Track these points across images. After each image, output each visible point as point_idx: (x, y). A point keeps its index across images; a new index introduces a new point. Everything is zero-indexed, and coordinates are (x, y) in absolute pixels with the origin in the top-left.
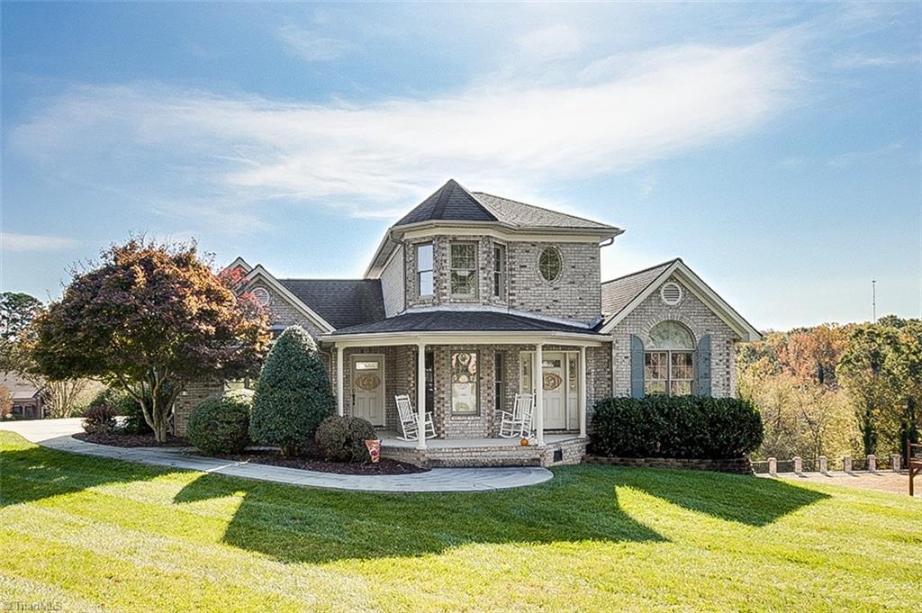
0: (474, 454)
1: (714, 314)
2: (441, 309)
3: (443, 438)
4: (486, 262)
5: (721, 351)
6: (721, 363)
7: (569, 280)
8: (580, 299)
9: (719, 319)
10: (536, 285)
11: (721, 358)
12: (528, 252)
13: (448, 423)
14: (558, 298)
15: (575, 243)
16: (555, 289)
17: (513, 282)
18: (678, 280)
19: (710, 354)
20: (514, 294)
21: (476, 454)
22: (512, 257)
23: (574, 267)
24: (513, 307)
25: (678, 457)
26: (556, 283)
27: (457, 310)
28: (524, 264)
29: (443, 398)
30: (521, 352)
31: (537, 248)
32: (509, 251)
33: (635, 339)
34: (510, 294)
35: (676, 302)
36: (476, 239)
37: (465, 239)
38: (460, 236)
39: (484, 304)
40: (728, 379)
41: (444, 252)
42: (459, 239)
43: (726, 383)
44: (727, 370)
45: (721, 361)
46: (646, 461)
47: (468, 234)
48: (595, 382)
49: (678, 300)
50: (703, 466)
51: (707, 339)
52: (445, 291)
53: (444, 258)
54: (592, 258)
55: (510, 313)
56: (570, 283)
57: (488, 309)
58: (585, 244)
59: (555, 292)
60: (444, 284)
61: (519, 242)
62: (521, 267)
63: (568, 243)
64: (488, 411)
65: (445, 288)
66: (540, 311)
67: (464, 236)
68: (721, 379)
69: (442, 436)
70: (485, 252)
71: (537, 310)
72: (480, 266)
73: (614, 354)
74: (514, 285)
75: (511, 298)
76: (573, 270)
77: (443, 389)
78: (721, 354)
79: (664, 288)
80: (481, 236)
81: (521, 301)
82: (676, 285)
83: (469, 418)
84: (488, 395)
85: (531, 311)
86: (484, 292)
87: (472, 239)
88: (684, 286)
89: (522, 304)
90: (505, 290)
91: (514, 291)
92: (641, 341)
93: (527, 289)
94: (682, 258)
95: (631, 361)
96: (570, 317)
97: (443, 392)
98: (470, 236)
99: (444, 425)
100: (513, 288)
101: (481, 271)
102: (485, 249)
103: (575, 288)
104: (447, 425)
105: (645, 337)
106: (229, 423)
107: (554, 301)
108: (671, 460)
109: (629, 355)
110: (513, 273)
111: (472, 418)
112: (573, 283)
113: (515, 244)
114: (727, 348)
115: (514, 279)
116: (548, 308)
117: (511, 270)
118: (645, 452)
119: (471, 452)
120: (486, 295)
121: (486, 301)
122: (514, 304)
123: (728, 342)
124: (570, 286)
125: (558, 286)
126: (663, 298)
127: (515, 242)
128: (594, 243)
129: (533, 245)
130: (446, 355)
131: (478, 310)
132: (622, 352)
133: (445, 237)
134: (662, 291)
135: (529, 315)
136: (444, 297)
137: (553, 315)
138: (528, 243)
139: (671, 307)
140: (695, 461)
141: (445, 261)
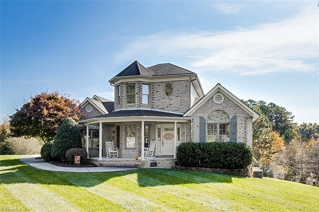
0: (117, 162)
1: (239, 106)
2: (122, 110)
3: (122, 158)
4: (138, 91)
5: (242, 122)
6: (242, 128)
7: (176, 95)
8: (181, 103)
9: (241, 108)
10: (163, 99)
11: (242, 125)
12: (159, 86)
13: (124, 152)
14: (171, 103)
15: (179, 81)
16: (170, 99)
17: (154, 98)
18: (221, 93)
19: (236, 124)
20: (154, 103)
21: (118, 162)
22: (153, 88)
23: (178, 90)
24: (153, 108)
25: (211, 167)
26: (170, 97)
27: (127, 110)
28: (158, 91)
29: (122, 143)
30: (157, 125)
31: (163, 84)
32: (152, 86)
33: (201, 118)
34: (152, 103)
35: (221, 102)
36: (135, 82)
37: (130, 83)
38: (129, 82)
39: (137, 107)
40: (245, 135)
41: (123, 88)
42: (128, 83)
43: (244, 136)
44: (245, 131)
45: (242, 127)
46: (196, 169)
47: (132, 81)
48: (187, 136)
49: (222, 101)
50: (221, 172)
51: (235, 117)
52: (123, 103)
53: (123, 90)
54: (186, 86)
55: (152, 110)
56: (177, 97)
57: (139, 109)
58: (183, 80)
59: (170, 101)
60: (123, 100)
61: (156, 82)
62: (157, 92)
63: (175, 81)
64: (138, 148)
65: (123, 102)
66: (164, 108)
67: (130, 82)
68: (242, 134)
69: (121, 157)
70: (138, 87)
71: (163, 108)
72: (136, 92)
73: (192, 125)
74: (154, 99)
75: (153, 104)
76: (178, 91)
77: (122, 139)
78: (242, 124)
79: (215, 96)
80: (136, 81)
81: (156, 105)
82: (221, 95)
83: (131, 150)
84: (138, 141)
85: (160, 109)
86: (137, 102)
87: (133, 83)
88: (224, 95)
89: (157, 106)
90: (150, 101)
91: (154, 101)
92: (204, 119)
93: (159, 100)
94: (220, 83)
95: (200, 127)
96: (176, 110)
97: (122, 140)
98: (132, 82)
99: (122, 153)
100: (154, 100)
101: (136, 95)
102: (138, 86)
103: (178, 99)
104: (123, 153)
105: (206, 117)
106: (47, 150)
107: (170, 104)
108: (208, 168)
109: (199, 125)
110: (154, 94)
111: (132, 150)
112: (178, 97)
113: (155, 83)
114: (245, 121)
115: (154, 97)
116: (167, 107)
117: (153, 93)
118: (195, 165)
119: (116, 162)
120: (138, 103)
121: (138, 106)
122: (154, 106)
123: (245, 118)
124: (176, 98)
125: (171, 98)
126: (215, 100)
127: (154, 82)
128: (187, 80)
129: (162, 83)
130: (123, 127)
131: (135, 109)
132: (196, 124)
133: (123, 83)
134: (214, 98)
135: (160, 111)
136: (123, 105)
137: (169, 110)
138: (160, 82)
139: (218, 104)
140: (218, 169)
141: (123, 92)
